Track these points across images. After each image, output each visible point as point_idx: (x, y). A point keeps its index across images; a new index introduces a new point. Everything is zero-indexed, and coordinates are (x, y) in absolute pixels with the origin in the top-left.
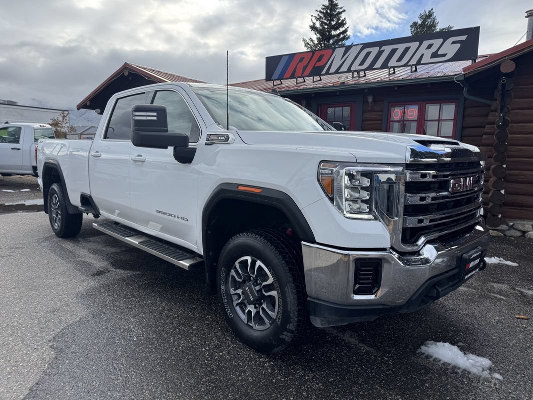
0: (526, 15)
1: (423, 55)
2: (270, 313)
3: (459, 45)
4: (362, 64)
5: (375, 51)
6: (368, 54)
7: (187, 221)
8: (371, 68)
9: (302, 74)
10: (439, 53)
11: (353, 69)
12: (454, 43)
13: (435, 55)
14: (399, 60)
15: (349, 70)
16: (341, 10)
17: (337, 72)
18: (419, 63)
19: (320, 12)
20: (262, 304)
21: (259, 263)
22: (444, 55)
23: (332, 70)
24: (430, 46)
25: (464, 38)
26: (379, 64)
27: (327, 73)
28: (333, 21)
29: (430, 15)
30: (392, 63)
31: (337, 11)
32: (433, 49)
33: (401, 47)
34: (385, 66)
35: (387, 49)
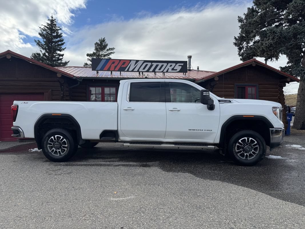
0: (188, 57)
1: (169, 69)
2: (256, 152)
3: (181, 67)
4: (144, 69)
5: (149, 64)
6: (147, 65)
7: (211, 130)
8: (148, 71)
9: (114, 70)
10: (174, 69)
11: (140, 70)
12: (179, 66)
13: (173, 69)
14: (160, 69)
15: (138, 71)
16: (58, 28)
17: (132, 71)
18: (167, 72)
19: (46, 26)
20: (251, 151)
21: (250, 139)
22: (176, 70)
23: (130, 70)
24: (171, 66)
25: (182, 64)
26: (151, 70)
27: (128, 71)
28: (54, 33)
29: (103, 41)
30: (157, 70)
31: (56, 28)
32: (172, 67)
33: (160, 64)
34: (154, 71)
35: (155, 64)
